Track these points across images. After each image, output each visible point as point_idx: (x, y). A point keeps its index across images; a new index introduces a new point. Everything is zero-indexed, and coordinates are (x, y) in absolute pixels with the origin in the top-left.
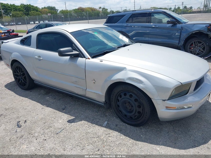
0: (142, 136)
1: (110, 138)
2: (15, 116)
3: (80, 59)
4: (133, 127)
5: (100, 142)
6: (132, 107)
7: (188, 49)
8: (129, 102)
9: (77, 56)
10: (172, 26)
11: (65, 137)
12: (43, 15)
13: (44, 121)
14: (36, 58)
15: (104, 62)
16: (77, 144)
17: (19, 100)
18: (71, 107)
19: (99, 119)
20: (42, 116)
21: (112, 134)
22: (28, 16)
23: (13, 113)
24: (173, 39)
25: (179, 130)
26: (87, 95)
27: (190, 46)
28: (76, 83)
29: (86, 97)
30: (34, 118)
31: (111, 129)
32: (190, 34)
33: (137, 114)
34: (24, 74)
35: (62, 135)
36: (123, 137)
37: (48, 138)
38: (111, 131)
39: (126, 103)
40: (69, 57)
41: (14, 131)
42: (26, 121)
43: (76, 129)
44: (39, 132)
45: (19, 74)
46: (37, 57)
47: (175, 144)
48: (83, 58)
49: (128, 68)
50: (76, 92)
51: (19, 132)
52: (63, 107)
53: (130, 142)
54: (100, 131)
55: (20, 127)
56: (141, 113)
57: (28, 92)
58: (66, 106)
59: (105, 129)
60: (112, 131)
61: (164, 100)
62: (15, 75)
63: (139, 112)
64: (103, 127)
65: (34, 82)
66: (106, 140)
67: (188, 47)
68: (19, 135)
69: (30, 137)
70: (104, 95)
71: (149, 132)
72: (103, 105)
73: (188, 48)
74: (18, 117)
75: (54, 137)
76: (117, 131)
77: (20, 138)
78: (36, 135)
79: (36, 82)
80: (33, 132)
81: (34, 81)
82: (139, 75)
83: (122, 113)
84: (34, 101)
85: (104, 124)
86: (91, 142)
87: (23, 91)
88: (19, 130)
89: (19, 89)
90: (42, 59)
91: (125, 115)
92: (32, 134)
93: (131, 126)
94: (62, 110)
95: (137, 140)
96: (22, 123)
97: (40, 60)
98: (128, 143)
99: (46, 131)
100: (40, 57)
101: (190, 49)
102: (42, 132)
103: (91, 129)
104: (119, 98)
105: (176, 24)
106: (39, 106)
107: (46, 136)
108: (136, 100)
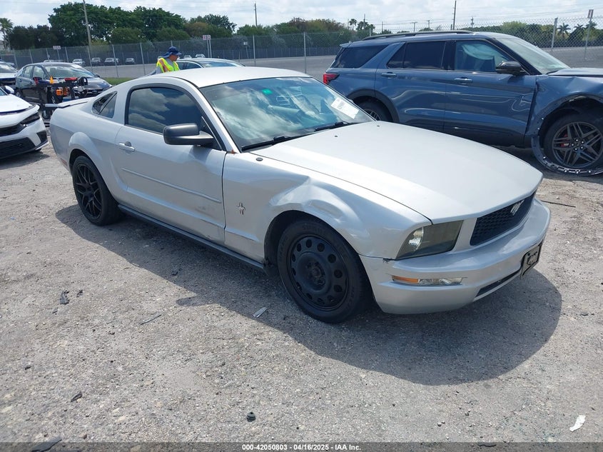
0: (335, 344)
1: (259, 343)
2: (61, 280)
3: (214, 152)
4: (323, 324)
5: (233, 350)
6: (323, 274)
7: (553, 147)
8: (317, 264)
9: (208, 145)
10: (511, 80)
11: (157, 331)
12: (192, 40)
13: (121, 296)
14: (121, 147)
15: (265, 163)
16: (180, 348)
17: (78, 247)
18: (193, 271)
19: (250, 302)
20: (121, 285)
21: (268, 334)
22: (154, 39)
23: (60, 272)
24: (511, 114)
25: (434, 342)
26: (227, 243)
27: (560, 137)
28: (203, 211)
29: (226, 248)
30: (102, 286)
31: (269, 324)
32: (560, 103)
33: (333, 292)
34: (95, 186)
35: (151, 328)
36: (290, 342)
37: (120, 330)
38: (268, 328)
39: (309, 266)
40: (191, 147)
41: (50, 310)
42: (81, 292)
43: (188, 316)
44: (105, 318)
45: (86, 186)
46: (124, 144)
47: (410, 369)
48: (221, 150)
49: (315, 177)
50: (206, 235)
51: (61, 313)
52: (176, 269)
53: (303, 354)
54: (242, 326)
55: (65, 304)
56: (341, 289)
57: (102, 231)
58: (183, 267)
59: (254, 323)
60: (271, 328)
61: (387, 260)
62: (79, 188)
63: (338, 289)
64: (253, 318)
65: (119, 206)
66: (248, 346)
67: (554, 139)
68: (58, 319)
69: (81, 325)
70: (263, 242)
71: (356, 339)
72: (262, 267)
73: (553, 143)
74: (67, 284)
75: (133, 330)
76: (282, 330)
77: (60, 325)
78: (97, 321)
79: (123, 207)
80: (91, 315)
81: (118, 204)
82: (335, 196)
83: (301, 288)
84: (113, 251)
85: (256, 314)
86: (212, 347)
87: (93, 226)
88: (61, 308)
89: (85, 222)
90: (134, 151)
91: (308, 294)
92: (87, 320)
93: (319, 323)
94: (172, 275)
95: (321, 353)
96: (72, 296)
97: (129, 151)
98: (297, 358)
99: (120, 317)
100: (129, 144)
101: (560, 145)
102: (110, 318)
103: (223, 322)
104: (296, 252)
105: (524, 74)
106: (119, 262)
107: (116, 326)
108: (332, 258)
